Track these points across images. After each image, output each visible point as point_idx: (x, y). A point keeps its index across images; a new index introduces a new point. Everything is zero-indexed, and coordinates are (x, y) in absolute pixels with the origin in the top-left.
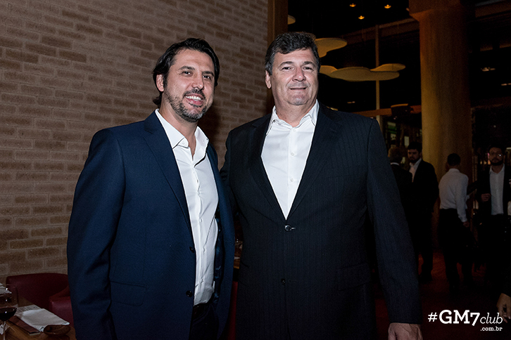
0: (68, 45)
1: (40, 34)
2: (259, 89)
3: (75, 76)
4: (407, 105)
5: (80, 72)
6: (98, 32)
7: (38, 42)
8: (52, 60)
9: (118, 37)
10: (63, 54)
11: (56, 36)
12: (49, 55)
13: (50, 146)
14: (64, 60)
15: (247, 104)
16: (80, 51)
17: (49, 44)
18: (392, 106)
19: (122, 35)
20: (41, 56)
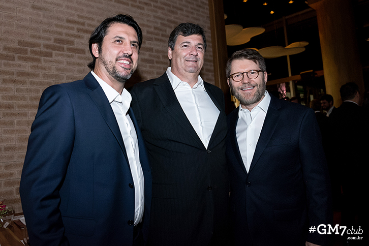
0: (72, 43)
1: (52, 37)
4: (312, 71)
7: (51, 43)
8: (62, 55)
10: (69, 50)
11: (63, 37)
17: (59, 43)
18: (301, 73)
20: (54, 52)
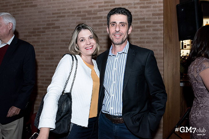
2: (156, 18)
3: (57, 34)
5: (58, 32)
6: (64, 16)
9: (72, 16)
12: (48, 29)
13: (49, 59)
14: (53, 30)
15: (146, 28)
16: (58, 25)
19: (73, 14)
